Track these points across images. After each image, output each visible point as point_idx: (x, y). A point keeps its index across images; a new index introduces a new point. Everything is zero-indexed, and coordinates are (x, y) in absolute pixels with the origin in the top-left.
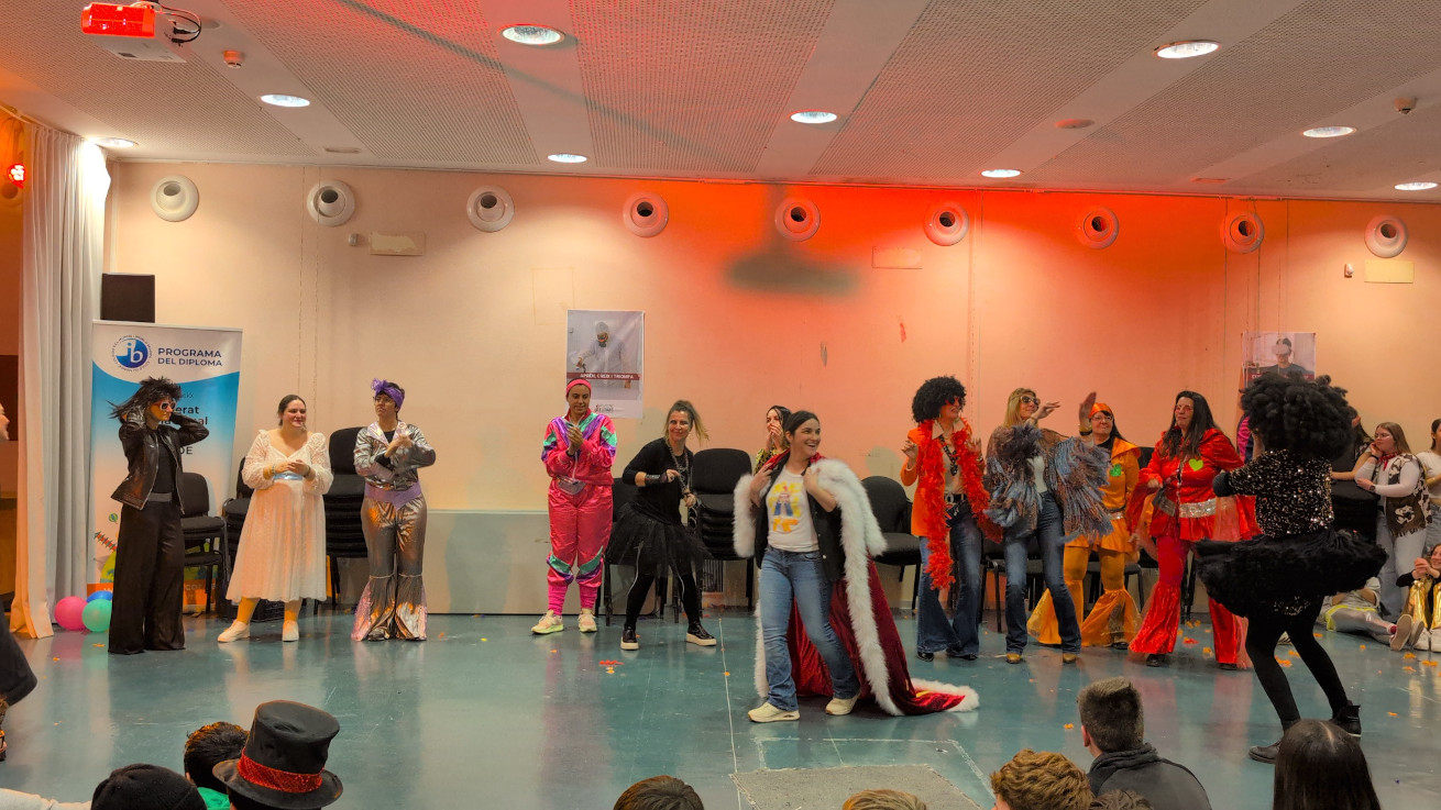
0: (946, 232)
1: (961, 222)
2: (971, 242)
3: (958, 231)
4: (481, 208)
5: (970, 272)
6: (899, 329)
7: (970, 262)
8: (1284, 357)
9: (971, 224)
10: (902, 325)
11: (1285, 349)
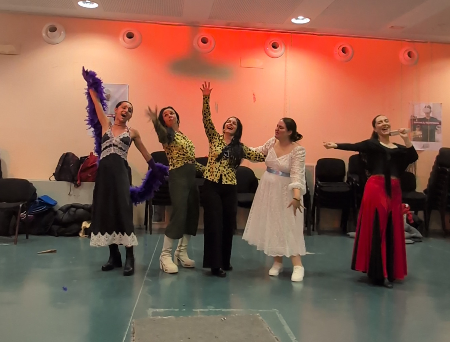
0: (275, 52)
1: (281, 46)
2: (286, 57)
3: (280, 51)
4: (49, 32)
5: (286, 70)
6: (252, 96)
7: (286, 66)
8: (428, 114)
9: (286, 49)
10: (254, 94)
11: (428, 110)
